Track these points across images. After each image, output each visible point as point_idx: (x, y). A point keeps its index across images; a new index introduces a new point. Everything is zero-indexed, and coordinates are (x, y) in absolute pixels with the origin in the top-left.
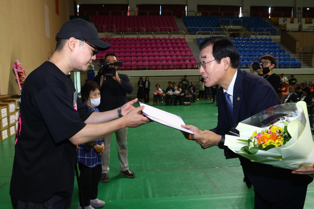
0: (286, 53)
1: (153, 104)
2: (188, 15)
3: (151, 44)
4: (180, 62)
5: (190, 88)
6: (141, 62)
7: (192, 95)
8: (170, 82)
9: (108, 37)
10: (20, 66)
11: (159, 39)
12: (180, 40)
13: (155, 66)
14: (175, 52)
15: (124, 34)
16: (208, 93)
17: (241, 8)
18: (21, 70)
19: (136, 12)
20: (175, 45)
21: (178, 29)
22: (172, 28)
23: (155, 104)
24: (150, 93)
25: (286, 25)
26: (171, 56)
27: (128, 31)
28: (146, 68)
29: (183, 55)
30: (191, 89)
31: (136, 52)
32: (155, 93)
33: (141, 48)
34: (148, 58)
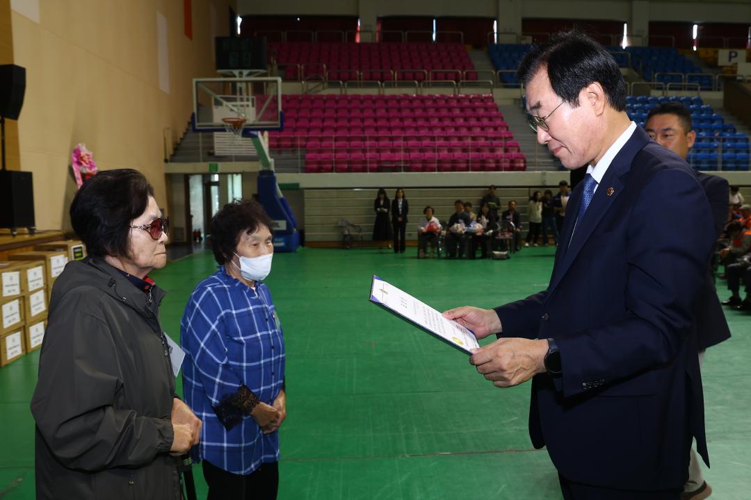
0: (738, 133)
1: (416, 255)
2: (501, 42)
3: (412, 110)
4: (481, 153)
5: (508, 217)
6: (389, 153)
7: (511, 234)
8: (458, 202)
9: (309, 93)
10: (89, 158)
11: (430, 97)
12: (482, 100)
13: (422, 163)
14: (470, 129)
15: (348, 85)
16: (549, 228)
17: (625, 25)
18: (90, 168)
19: (377, 34)
20: (469, 112)
21: (477, 76)
22: (462, 72)
23: (422, 254)
24: (407, 228)
25: (736, 67)
26: (460, 138)
27: (356, 79)
28: (400, 167)
29: (489, 135)
30: (509, 219)
31: (377, 129)
32: (423, 228)
33: (388, 119)
34: (405, 142)
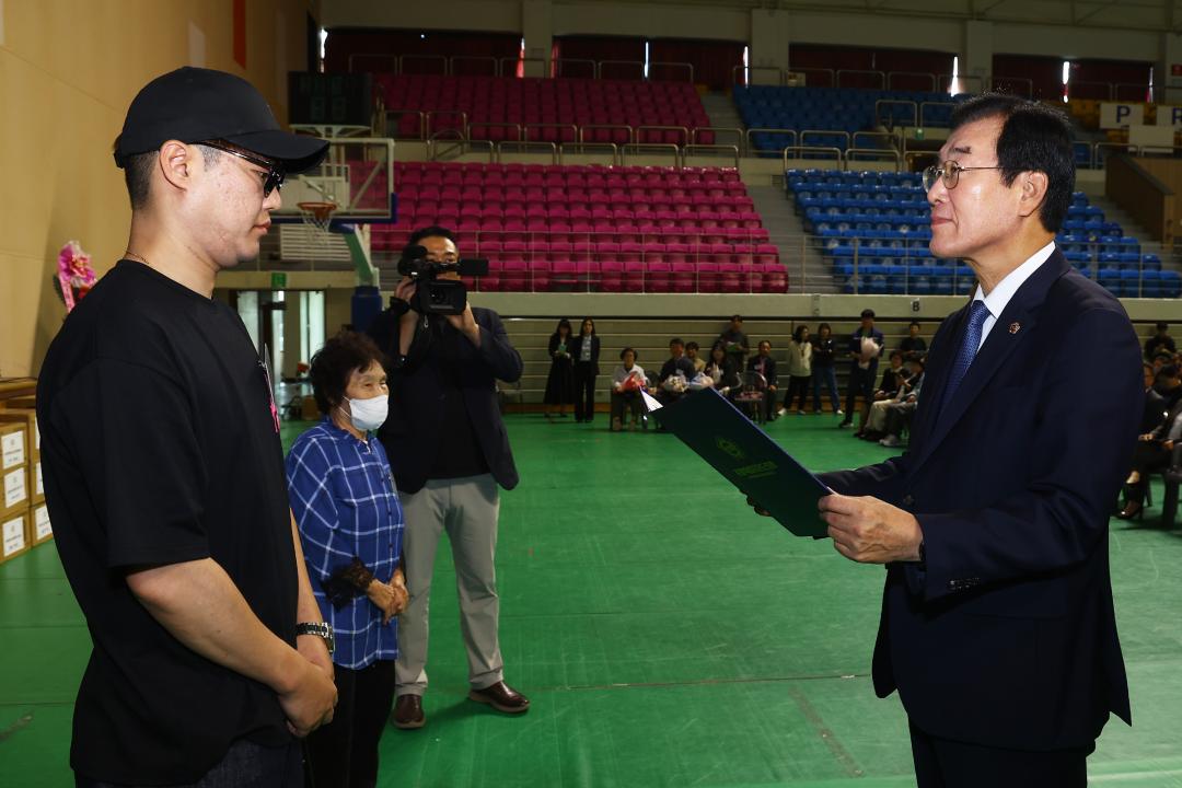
0: (1125, 238)
1: (608, 426)
2: (755, 82)
3: (607, 191)
4: (716, 264)
5: (756, 367)
6: (567, 261)
7: (760, 393)
8: (676, 341)
9: (439, 160)
10: (84, 264)
11: (637, 170)
12: (722, 176)
13: (621, 278)
14: (699, 223)
15: (502, 147)
16: (824, 386)
17: (956, 59)
18: (87, 280)
19: (553, 64)
20: (699, 197)
21: (714, 136)
22: (690, 131)
23: (616, 424)
24: (597, 383)
25: (1127, 131)
26: (683, 239)
27: (515, 139)
28: (586, 284)
29: (730, 235)
30: (759, 371)
31: (548, 222)
32: (618, 384)
33: (568, 206)
34: (594, 244)
